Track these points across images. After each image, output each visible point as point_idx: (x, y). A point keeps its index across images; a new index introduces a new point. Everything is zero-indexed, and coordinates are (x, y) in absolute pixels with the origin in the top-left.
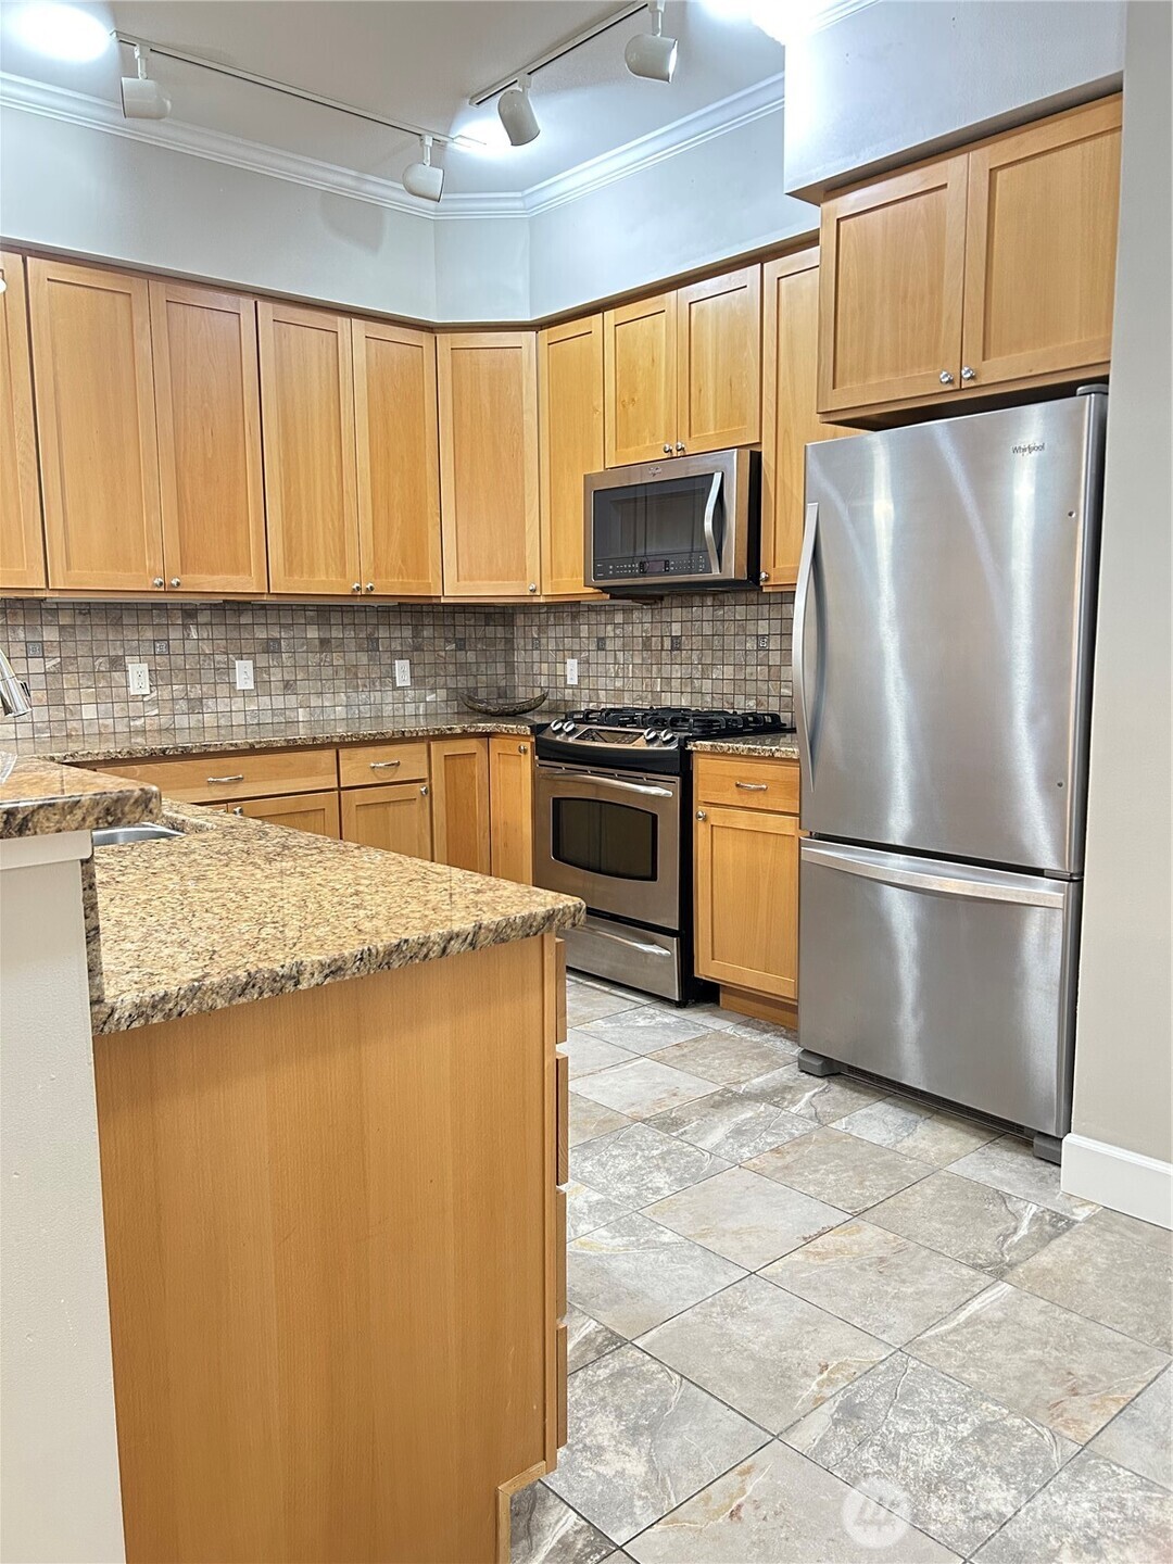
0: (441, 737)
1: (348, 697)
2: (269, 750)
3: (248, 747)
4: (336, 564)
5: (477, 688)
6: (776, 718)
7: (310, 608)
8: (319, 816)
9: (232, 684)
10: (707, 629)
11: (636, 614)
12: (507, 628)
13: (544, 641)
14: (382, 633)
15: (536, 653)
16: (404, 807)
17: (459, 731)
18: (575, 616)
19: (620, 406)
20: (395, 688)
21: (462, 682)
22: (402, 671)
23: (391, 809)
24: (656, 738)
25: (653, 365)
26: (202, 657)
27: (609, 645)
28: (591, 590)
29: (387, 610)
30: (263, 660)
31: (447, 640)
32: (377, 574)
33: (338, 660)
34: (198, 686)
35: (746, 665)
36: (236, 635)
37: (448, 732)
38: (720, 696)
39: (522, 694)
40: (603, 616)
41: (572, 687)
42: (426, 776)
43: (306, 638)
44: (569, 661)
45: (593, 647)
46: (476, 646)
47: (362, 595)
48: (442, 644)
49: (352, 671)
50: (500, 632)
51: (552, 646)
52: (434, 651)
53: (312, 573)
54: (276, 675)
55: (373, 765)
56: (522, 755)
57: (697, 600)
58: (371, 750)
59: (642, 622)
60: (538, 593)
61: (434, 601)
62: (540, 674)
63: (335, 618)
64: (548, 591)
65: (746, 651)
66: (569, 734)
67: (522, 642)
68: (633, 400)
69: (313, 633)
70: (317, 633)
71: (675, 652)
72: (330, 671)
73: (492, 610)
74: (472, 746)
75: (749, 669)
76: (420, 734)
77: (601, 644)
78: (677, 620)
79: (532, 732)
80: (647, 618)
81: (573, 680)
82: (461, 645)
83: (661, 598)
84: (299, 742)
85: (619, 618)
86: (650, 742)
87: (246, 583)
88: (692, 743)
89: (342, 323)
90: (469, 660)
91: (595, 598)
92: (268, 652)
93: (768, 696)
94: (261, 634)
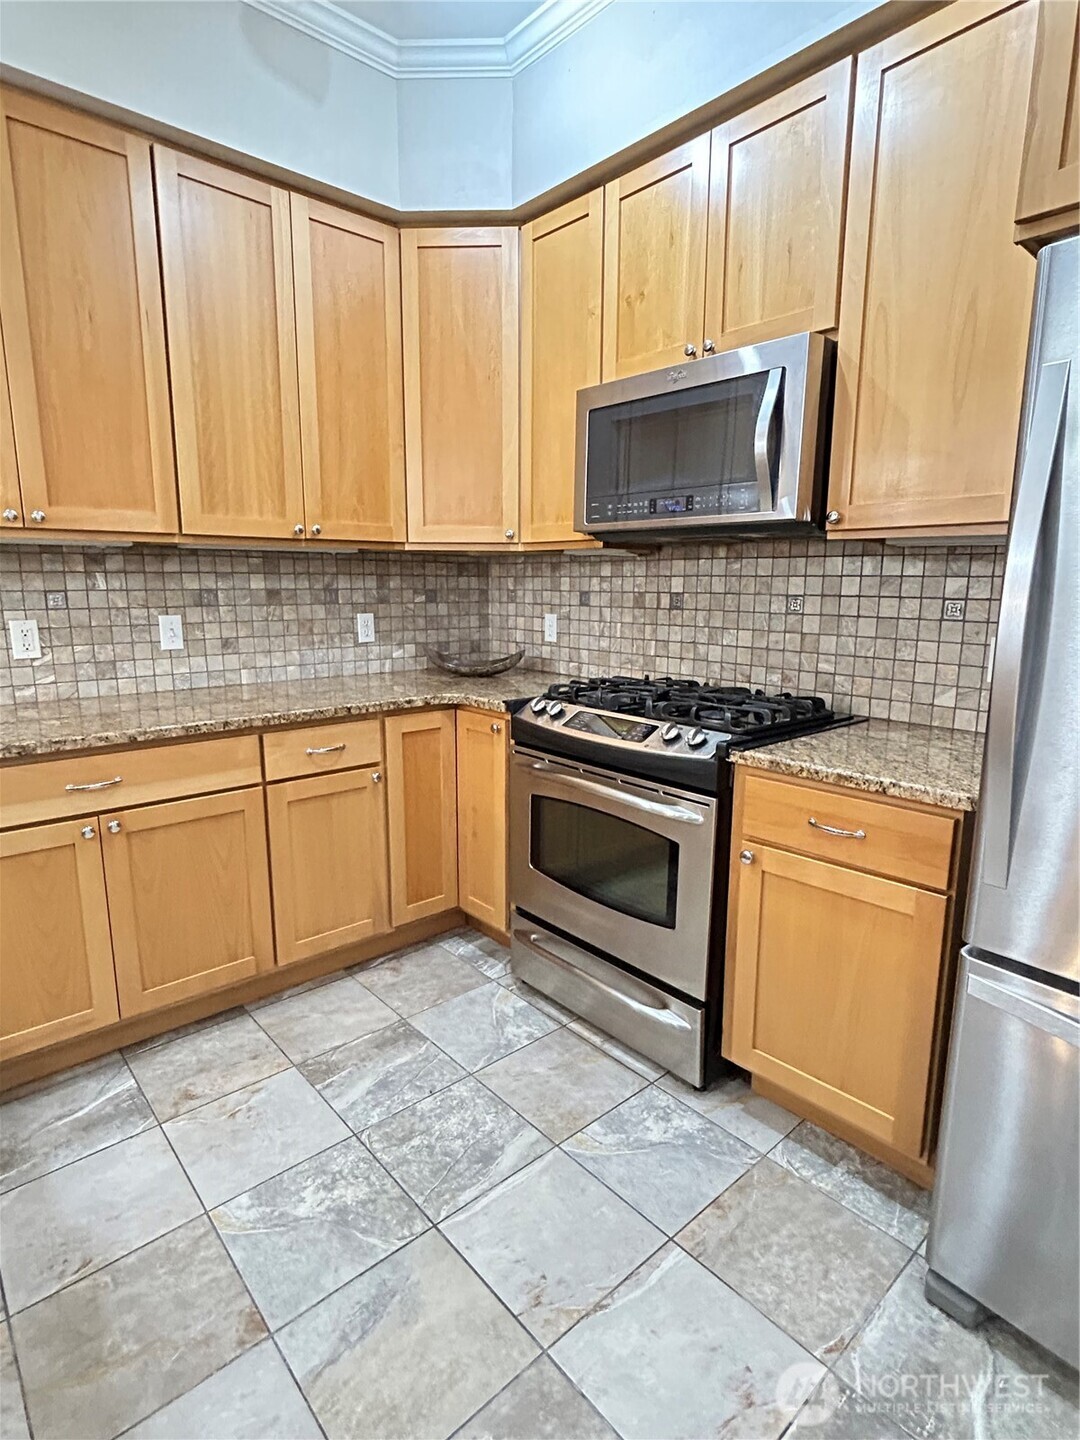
0: (398, 711)
1: (302, 656)
2: (161, 741)
3: (126, 741)
4: (273, 501)
5: (448, 643)
6: (818, 703)
7: (255, 554)
8: (237, 819)
9: (155, 643)
10: (718, 586)
11: (627, 568)
12: (481, 579)
13: (520, 593)
14: (343, 583)
15: (512, 607)
16: (352, 798)
17: (420, 704)
18: (555, 567)
19: (624, 304)
20: (357, 644)
21: (433, 636)
22: (365, 624)
23: (334, 802)
24: (678, 737)
25: (672, 244)
26: (113, 612)
27: (594, 600)
28: (580, 536)
29: (348, 558)
30: (194, 616)
31: (416, 592)
32: (325, 514)
33: (289, 613)
34: (110, 647)
35: (769, 631)
36: (159, 585)
37: (407, 706)
38: (733, 667)
39: (497, 650)
40: (588, 568)
41: (550, 644)
42: (378, 758)
43: (250, 589)
44: (547, 616)
45: (575, 601)
46: (448, 598)
47: (306, 540)
48: (411, 596)
49: (306, 626)
50: (474, 582)
51: (529, 599)
52: (402, 603)
53: (241, 508)
54: (212, 632)
55: (309, 750)
56: (496, 736)
57: (706, 551)
58: (307, 733)
59: (635, 575)
60: (516, 540)
61: (398, 548)
62: (516, 629)
63: (285, 566)
64: (529, 538)
65: (770, 614)
66: (555, 717)
67: (497, 593)
68: (642, 294)
69: (257, 583)
70: (263, 583)
71: (675, 612)
72: (279, 627)
73: (465, 559)
74: (436, 719)
75: (773, 637)
76: (371, 710)
77: (584, 599)
78: (677, 575)
79: (507, 709)
80: (641, 570)
81: (551, 636)
82: (432, 597)
83: (659, 547)
84: (204, 729)
85: (606, 570)
86: (669, 742)
87: (149, 522)
88: (738, 754)
89: (277, 196)
90: (441, 613)
91: (583, 546)
92: (202, 606)
93: (800, 671)
94: (191, 583)
